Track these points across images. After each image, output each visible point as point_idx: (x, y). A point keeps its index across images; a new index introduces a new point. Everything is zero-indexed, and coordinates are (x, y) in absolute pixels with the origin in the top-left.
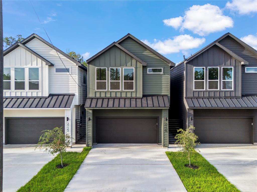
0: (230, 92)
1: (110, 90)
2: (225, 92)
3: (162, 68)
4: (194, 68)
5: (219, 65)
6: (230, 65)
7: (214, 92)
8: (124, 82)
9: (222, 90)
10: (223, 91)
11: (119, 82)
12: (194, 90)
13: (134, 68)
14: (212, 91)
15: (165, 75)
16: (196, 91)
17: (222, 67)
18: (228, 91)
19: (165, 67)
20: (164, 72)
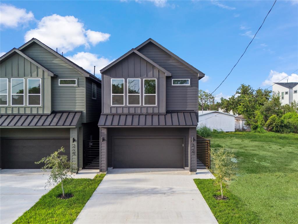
0: (153, 107)
1: (11, 105)
2: (147, 107)
3: (76, 80)
4: (112, 79)
5: (140, 77)
6: (153, 77)
7: (135, 108)
8: (29, 95)
9: (144, 105)
10: (145, 107)
11: (23, 95)
12: (112, 105)
13: (41, 79)
14: (132, 107)
15: (80, 87)
16: (114, 107)
17: (144, 79)
18: (151, 107)
19: (80, 78)
20: (78, 85)
